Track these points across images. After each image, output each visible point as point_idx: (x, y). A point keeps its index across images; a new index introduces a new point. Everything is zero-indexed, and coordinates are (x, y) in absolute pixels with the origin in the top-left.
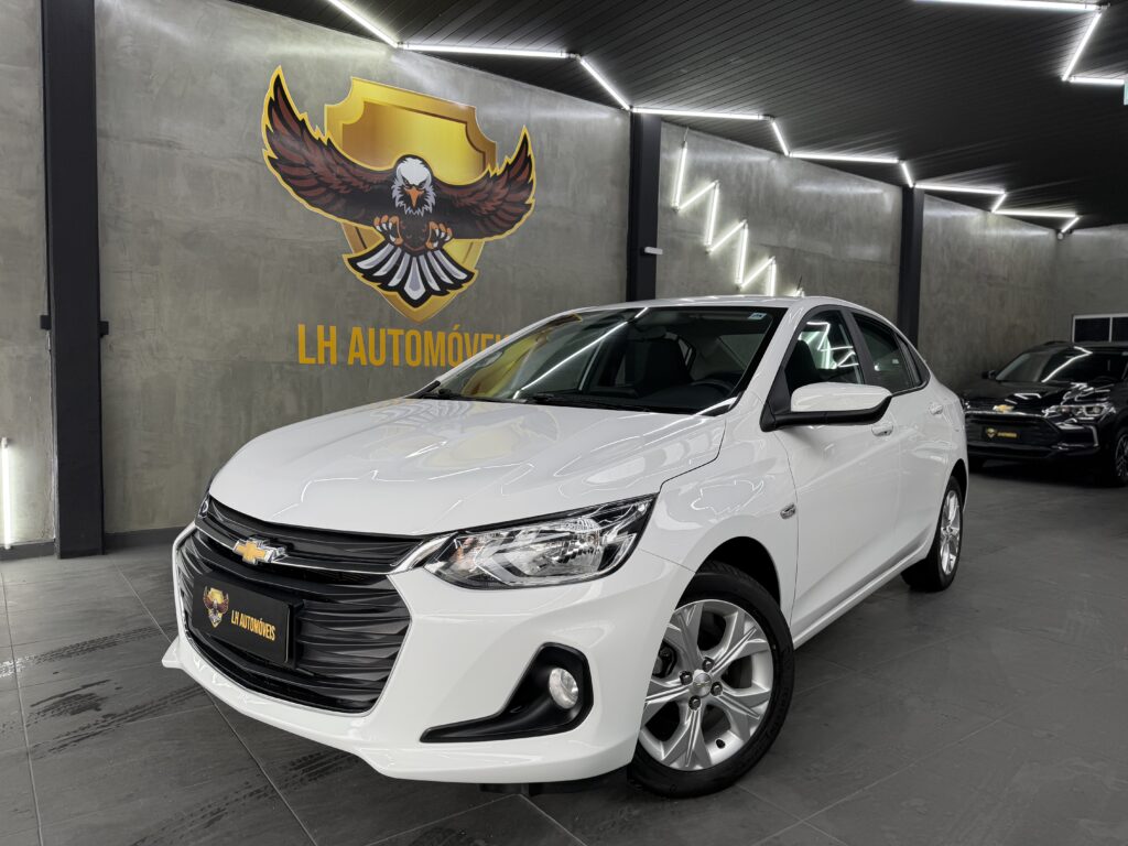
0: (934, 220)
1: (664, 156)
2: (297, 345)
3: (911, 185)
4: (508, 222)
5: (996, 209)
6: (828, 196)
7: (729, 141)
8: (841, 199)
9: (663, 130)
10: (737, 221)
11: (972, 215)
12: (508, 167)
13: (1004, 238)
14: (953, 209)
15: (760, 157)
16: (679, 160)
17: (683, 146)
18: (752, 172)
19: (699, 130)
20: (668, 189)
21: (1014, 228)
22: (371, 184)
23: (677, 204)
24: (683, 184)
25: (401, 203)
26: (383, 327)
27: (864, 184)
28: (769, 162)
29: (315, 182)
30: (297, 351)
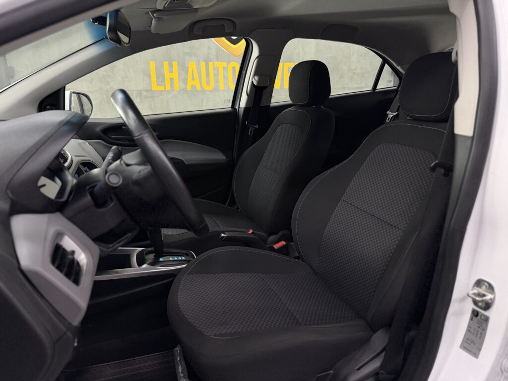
2: (150, 77)
26: (211, 61)
30: (150, 82)
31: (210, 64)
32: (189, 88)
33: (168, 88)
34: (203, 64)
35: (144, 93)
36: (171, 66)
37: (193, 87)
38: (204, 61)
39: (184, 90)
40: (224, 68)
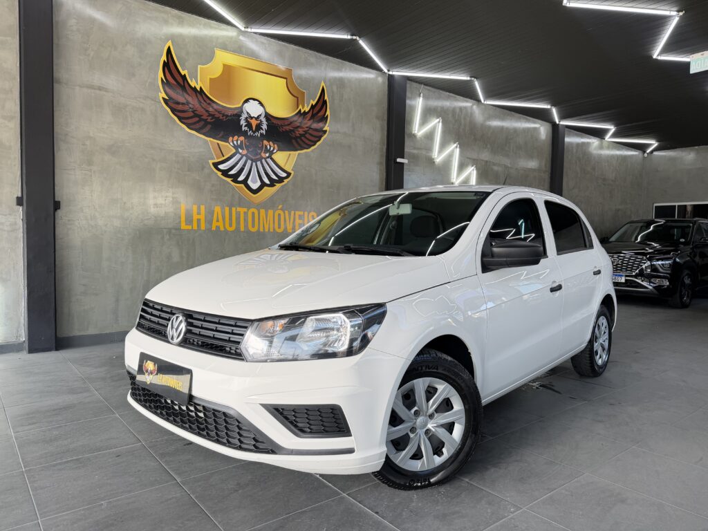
0: (571, 144)
1: (408, 102)
2: (180, 217)
3: (557, 123)
4: (312, 141)
5: (608, 138)
6: (507, 128)
7: (448, 93)
8: (515, 130)
9: (408, 85)
10: (452, 143)
11: (594, 142)
12: (313, 107)
13: (613, 156)
14: (582, 137)
15: (467, 104)
16: (418, 105)
17: (420, 96)
18: (461, 112)
19: (430, 86)
20: (411, 122)
21: (618, 150)
22: (227, 116)
23: (416, 132)
24: (420, 120)
25: (246, 128)
26: (234, 206)
27: (529, 121)
28: (472, 106)
29: (192, 114)
30: (180, 222)
31: (234, 209)
32: (214, 228)
33: (195, 227)
34: (227, 209)
35: (173, 231)
36: (199, 208)
37: (218, 227)
38: (228, 206)
39: (210, 230)
40: (245, 213)
